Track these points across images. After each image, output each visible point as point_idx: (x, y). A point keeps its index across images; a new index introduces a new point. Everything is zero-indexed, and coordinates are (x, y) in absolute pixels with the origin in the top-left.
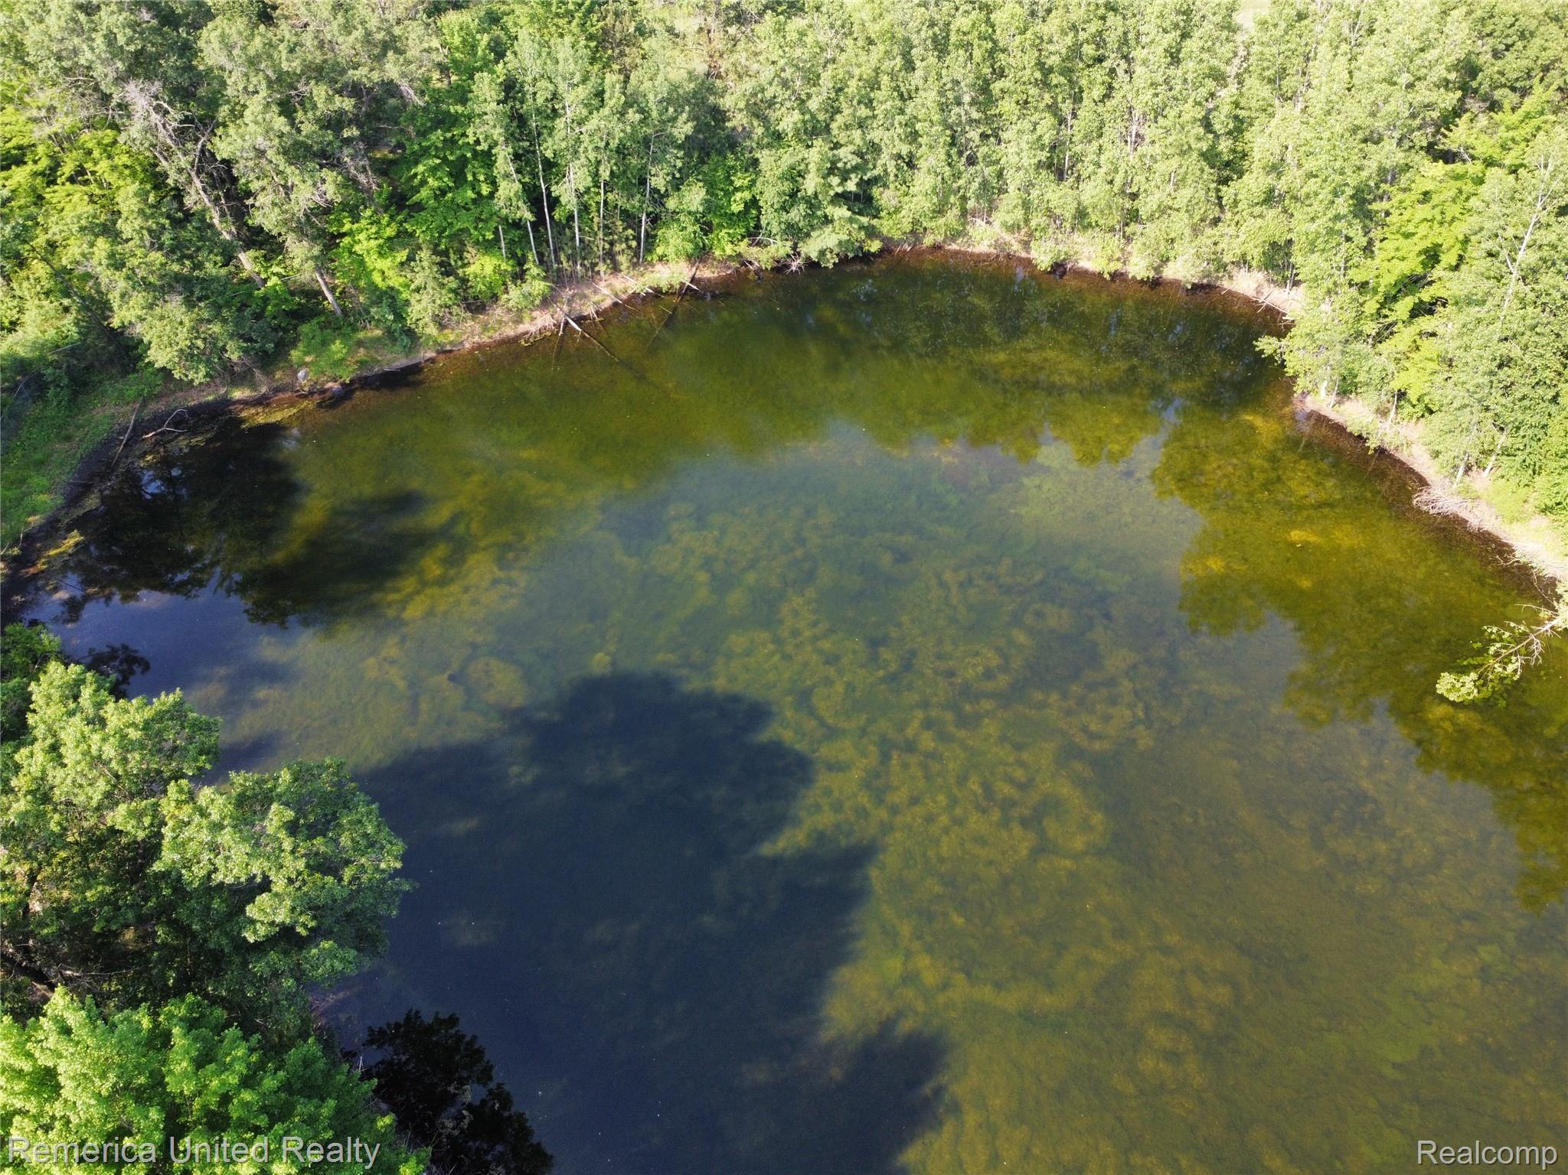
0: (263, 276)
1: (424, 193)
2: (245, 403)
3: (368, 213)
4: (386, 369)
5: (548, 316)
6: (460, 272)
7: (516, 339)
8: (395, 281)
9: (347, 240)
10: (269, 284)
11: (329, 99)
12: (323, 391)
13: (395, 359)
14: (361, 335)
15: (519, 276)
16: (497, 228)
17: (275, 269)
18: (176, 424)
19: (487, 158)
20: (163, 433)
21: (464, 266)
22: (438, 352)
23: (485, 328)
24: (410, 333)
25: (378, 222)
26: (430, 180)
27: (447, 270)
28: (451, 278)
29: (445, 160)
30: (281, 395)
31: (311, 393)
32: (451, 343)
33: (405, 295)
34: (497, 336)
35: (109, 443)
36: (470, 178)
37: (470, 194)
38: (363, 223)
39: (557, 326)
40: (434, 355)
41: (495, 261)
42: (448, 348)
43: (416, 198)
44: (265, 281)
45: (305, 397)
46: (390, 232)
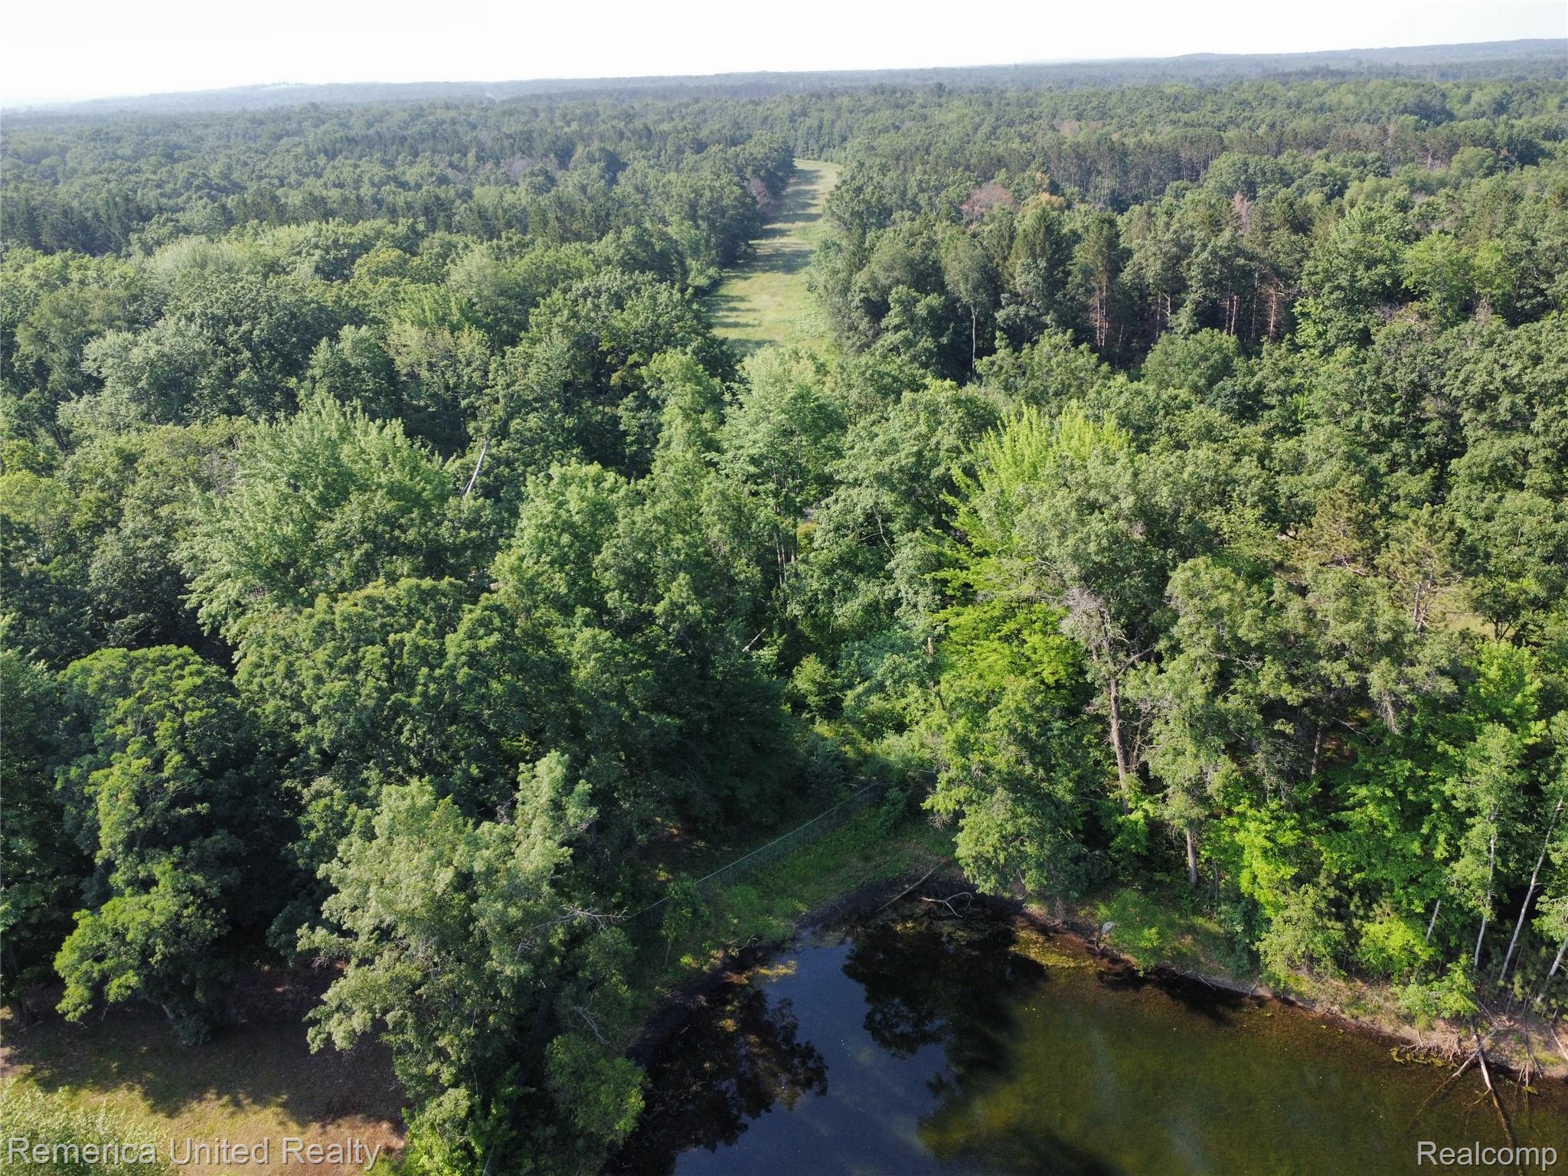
0: (1131, 805)
1: (1356, 816)
2: (1033, 923)
3: (1273, 806)
4: (1202, 977)
5: (1454, 1038)
6: (1356, 923)
7: (1390, 1041)
8: (1263, 895)
9: (1233, 821)
10: (1133, 817)
11: (1275, 684)
12: (1115, 960)
13: (1221, 974)
14: (1200, 921)
15: (1437, 969)
16: (1434, 901)
17: (1146, 805)
18: (959, 904)
19: (1460, 822)
20: (940, 905)
21: (1366, 918)
22: (1276, 996)
23: (1357, 1000)
24: (1255, 957)
25: (1279, 819)
26: (1371, 807)
27: (1338, 909)
28: (1338, 925)
29: (1401, 795)
30: (1071, 936)
31: (1104, 954)
32: (1299, 994)
33: (1269, 912)
34: (1365, 1020)
35: (892, 885)
36: (1425, 830)
37: (1416, 847)
38: (1264, 814)
39: (1459, 1059)
40: (1269, 995)
41: (1410, 935)
42: (1292, 998)
43: (1345, 815)
44: (1131, 811)
45: (1092, 953)
46: (1288, 838)
